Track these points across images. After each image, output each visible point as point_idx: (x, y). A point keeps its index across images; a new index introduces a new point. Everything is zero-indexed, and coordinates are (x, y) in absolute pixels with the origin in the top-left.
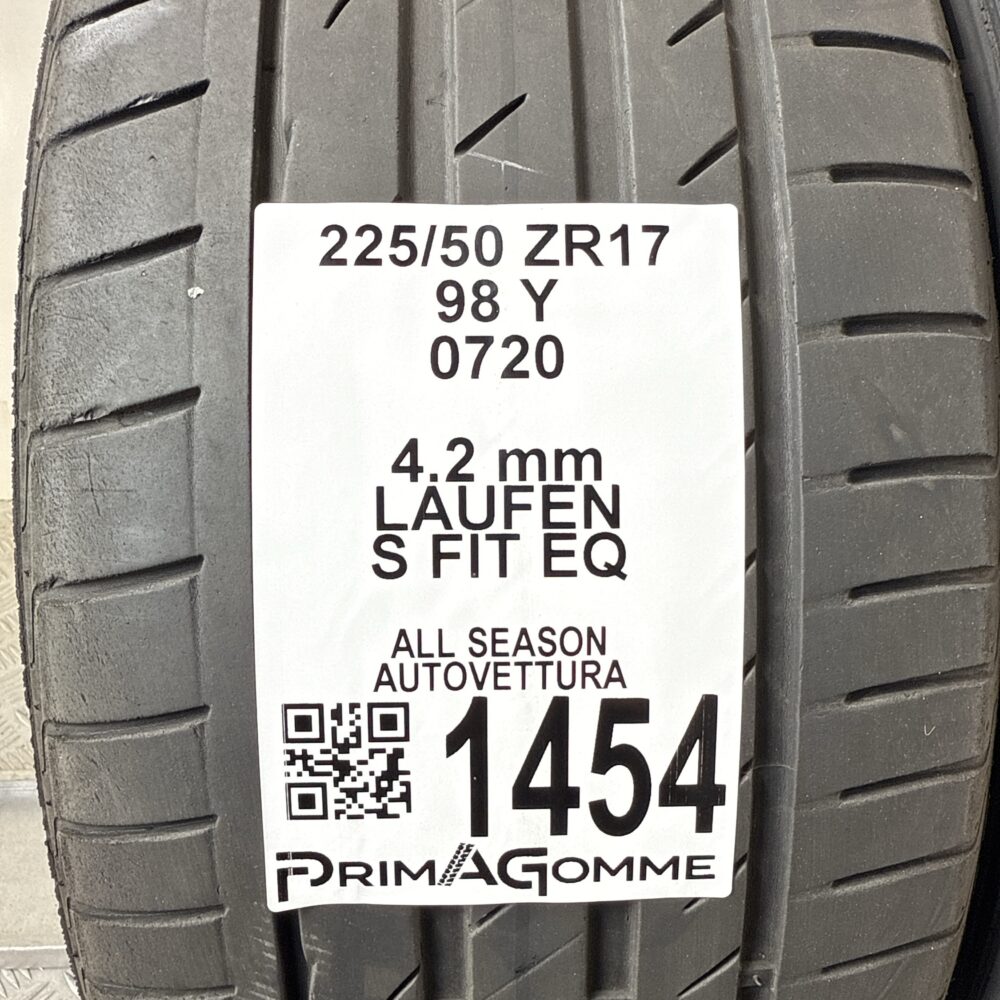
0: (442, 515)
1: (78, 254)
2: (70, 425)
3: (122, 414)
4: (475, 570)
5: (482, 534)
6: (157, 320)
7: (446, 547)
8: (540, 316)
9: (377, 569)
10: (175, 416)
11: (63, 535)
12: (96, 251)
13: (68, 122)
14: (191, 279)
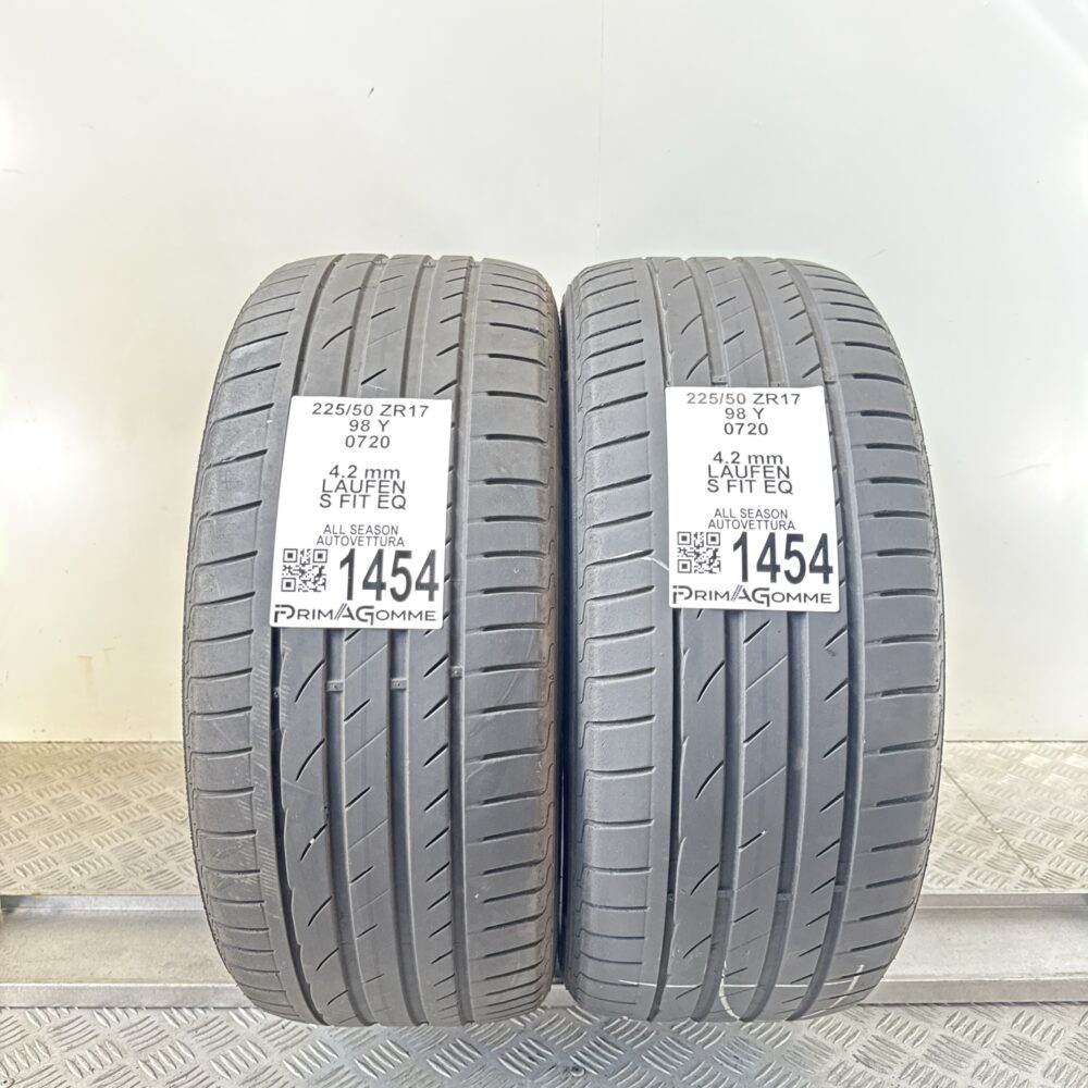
0: (344, 488)
1: (230, 413)
2: (220, 464)
3: (239, 459)
4: (354, 506)
5: (357, 495)
6: (255, 430)
7: (345, 498)
8: (383, 430)
9: (321, 505)
10: (258, 458)
11: (213, 498)
12: (236, 411)
13: (232, 375)
14: (268, 418)
